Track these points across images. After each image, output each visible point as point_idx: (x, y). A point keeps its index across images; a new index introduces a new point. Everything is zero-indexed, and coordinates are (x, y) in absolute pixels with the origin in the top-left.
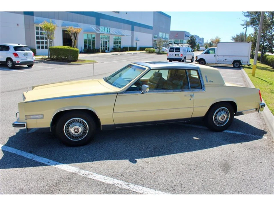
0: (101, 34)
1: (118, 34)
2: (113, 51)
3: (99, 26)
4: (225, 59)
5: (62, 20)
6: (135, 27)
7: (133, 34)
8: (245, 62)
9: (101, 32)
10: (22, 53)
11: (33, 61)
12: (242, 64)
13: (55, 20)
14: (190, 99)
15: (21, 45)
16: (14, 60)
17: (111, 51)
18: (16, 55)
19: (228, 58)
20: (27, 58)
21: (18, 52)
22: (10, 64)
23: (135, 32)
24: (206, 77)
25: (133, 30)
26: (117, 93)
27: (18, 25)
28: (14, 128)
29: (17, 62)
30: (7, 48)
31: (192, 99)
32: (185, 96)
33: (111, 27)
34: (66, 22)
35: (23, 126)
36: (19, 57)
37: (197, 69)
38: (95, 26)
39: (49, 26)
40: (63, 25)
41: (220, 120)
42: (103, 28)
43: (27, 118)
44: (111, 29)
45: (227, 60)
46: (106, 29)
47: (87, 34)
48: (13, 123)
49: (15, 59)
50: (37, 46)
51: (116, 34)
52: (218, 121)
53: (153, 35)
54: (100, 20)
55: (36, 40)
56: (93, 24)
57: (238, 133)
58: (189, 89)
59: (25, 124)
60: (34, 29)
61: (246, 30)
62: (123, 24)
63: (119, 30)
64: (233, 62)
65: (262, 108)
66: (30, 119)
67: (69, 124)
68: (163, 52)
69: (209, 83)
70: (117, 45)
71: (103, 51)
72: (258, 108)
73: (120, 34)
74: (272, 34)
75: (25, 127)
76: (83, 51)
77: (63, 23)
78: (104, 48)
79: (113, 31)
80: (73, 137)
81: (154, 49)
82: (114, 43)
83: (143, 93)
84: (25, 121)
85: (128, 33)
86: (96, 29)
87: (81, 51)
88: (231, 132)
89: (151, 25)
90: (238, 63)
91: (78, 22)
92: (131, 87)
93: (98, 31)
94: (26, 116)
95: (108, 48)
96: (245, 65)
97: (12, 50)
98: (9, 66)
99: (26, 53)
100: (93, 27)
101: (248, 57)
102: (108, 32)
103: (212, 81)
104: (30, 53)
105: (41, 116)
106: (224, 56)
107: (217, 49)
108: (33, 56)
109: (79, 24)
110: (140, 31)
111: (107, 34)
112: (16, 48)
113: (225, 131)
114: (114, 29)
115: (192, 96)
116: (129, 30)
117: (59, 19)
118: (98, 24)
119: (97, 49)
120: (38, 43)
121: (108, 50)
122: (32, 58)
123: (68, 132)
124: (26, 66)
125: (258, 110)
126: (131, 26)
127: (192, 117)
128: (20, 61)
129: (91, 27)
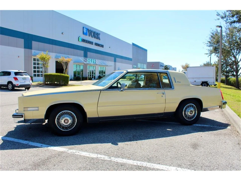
0: (88, 65)
1: (102, 65)
2: (99, 79)
3: (86, 58)
4: (194, 81)
5: (55, 53)
6: (117, 58)
7: (115, 65)
8: (212, 83)
9: (88, 63)
10: (22, 77)
11: (30, 84)
12: (209, 84)
13: (50, 53)
14: (162, 96)
15: (20, 71)
16: (14, 84)
17: (97, 79)
18: (16, 79)
19: (197, 80)
20: (25, 81)
21: (17, 77)
22: (10, 87)
23: (117, 63)
24: (174, 78)
25: (115, 61)
26: (101, 90)
27: (19, 57)
28: (13, 118)
29: (17, 85)
30: (8, 74)
31: (164, 96)
32: (157, 93)
33: (96, 59)
34: (58, 55)
35: (21, 116)
36: (18, 81)
37: (166, 72)
38: (83, 58)
39: (45, 57)
40: (57, 57)
41: (189, 115)
42: (90, 60)
43: (25, 110)
44: (96, 60)
45: (196, 82)
46: (93, 60)
47: (76, 65)
48: (13, 114)
49: (15, 82)
50: (34, 74)
51: (101, 64)
52: (188, 115)
53: (133, 66)
54: (87, 53)
55: (33, 70)
56: (82, 56)
57: (205, 126)
58: (161, 88)
59: (23, 115)
60: (32, 60)
61: (210, 57)
62: (106, 56)
63: (104, 62)
64: (201, 83)
65: (224, 105)
66: (28, 111)
67: (60, 116)
68: (141, 79)
69: (177, 83)
70: (102, 75)
71: (90, 79)
72: (221, 105)
73: (105, 65)
74: (232, 60)
75: (22, 117)
76: (72, 79)
77: (56, 55)
78: (91, 77)
79: (98, 62)
80: (63, 128)
81: (134, 77)
82: (100, 73)
83: (122, 91)
84: (24, 112)
85: (111, 63)
86: (84, 60)
87: (71, 79)
88: (200, 125)
89: (131, 57)
90: (205, 84)
91: (69, 55)
92: (111, 86)
93: (86, 62)
94: (24, 108)
95: (95, 77)
96: (212, 85)
97: (13, 75)
98: (9, 88)
99: (25, 77)
100: (82, 59)
101: (214, 78)
102: (95, 63)
103: (180, 82)
104: (28, 78)
105: (37, 109)
106: (193, 78)
107: (187, 73)
108: (30, 80)
109: (69, 56)
110: (121, 62)
111: (93, 64)
112: (16, 74)
113: (195, 125)
114: (100, 61)
115: (163, 94)
116: (112, 61)
117: (52, 52)
118: (86, 56)
119: (85, 77)
120: (35, 72)
121: (95, 78)
122: (30, 82)
123: (59, 123)
124: (24, 89)
125: (221, 107)
126: (113, 58)
127: (165, 112)
128: (19, 84)
129: (80, 58)
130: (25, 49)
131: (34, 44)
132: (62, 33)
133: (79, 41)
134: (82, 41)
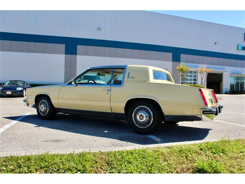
5: (207, 64)
13: (200, 65)
14: (107, 93)
24: (129, 74)
26: (62, 86)
31: (109, 93)
32: (103, 90)
37: (124, 67)
41: (138, 119)
47: (234, 77)
58: (110, 84)
59: (26, 101)
66: (29, 98)
67: (41, 104)
69: (130, 79)
76: (228, 92)
77: (208, 67)
80: (42, 112)
87: (226, 92)
91: (224, 66)
94: (27, 96)
103: (134, 78)
115: (109, 91)
117: (203, 64)
127: (113, 111)
129: (238, 69)
130: (173, 62)
131: (183, 56)
132: (215, 43)
133: (238, 49)
134: (242, 50)
